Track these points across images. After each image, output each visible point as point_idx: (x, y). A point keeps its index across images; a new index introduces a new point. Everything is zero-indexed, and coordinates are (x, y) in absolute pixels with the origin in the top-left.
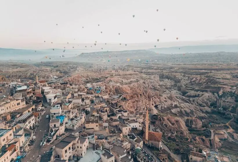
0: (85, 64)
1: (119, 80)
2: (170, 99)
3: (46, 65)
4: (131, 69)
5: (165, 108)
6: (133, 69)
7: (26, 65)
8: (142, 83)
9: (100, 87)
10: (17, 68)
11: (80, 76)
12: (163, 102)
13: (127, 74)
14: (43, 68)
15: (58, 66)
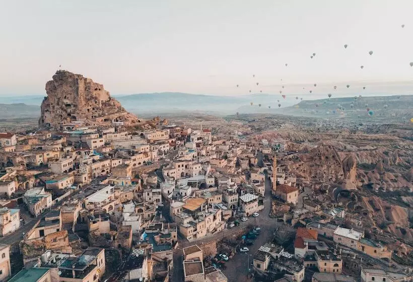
0: (301, 120)
1: (338, 144)
2: (406, 179)
3: (239, 119)
4: (390, 131)
5: (388, 191)
6: (396, 132)
7: (213, 118)
8: (382, 153)
9: (279, 145)
10: (201, 121)
11: (276, 135)
12: (387, 182)
13: (369, 138)
14: (234, 122)
15: (254, 121)
